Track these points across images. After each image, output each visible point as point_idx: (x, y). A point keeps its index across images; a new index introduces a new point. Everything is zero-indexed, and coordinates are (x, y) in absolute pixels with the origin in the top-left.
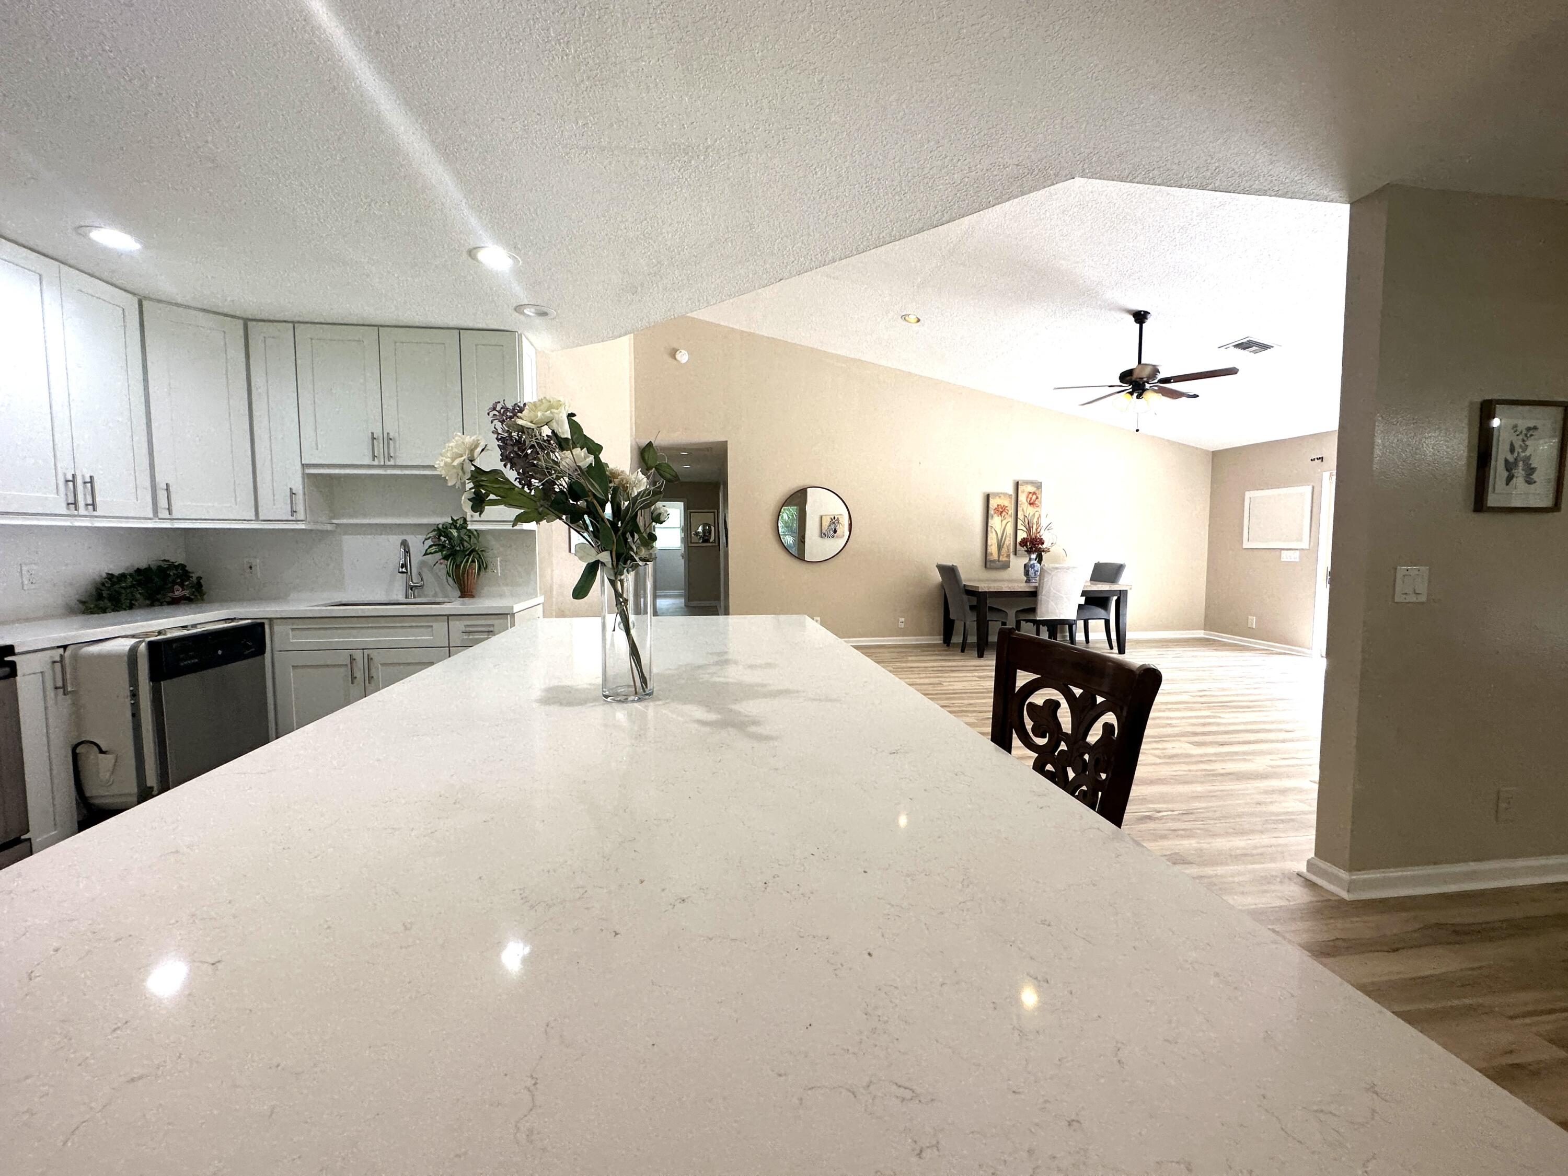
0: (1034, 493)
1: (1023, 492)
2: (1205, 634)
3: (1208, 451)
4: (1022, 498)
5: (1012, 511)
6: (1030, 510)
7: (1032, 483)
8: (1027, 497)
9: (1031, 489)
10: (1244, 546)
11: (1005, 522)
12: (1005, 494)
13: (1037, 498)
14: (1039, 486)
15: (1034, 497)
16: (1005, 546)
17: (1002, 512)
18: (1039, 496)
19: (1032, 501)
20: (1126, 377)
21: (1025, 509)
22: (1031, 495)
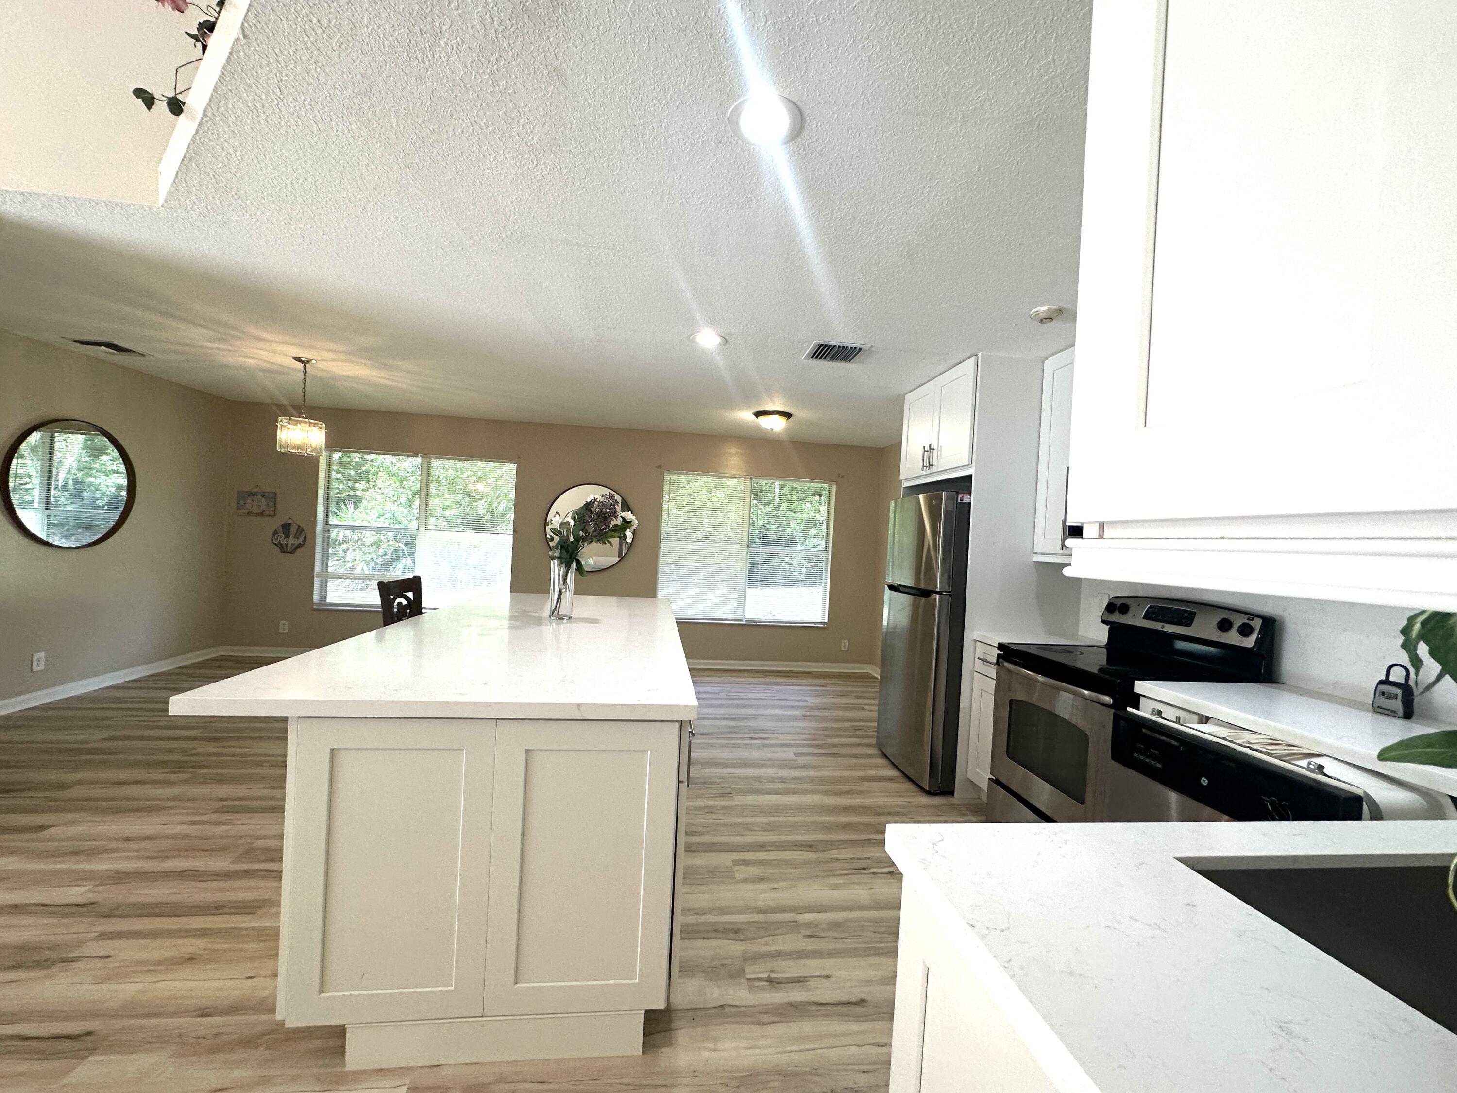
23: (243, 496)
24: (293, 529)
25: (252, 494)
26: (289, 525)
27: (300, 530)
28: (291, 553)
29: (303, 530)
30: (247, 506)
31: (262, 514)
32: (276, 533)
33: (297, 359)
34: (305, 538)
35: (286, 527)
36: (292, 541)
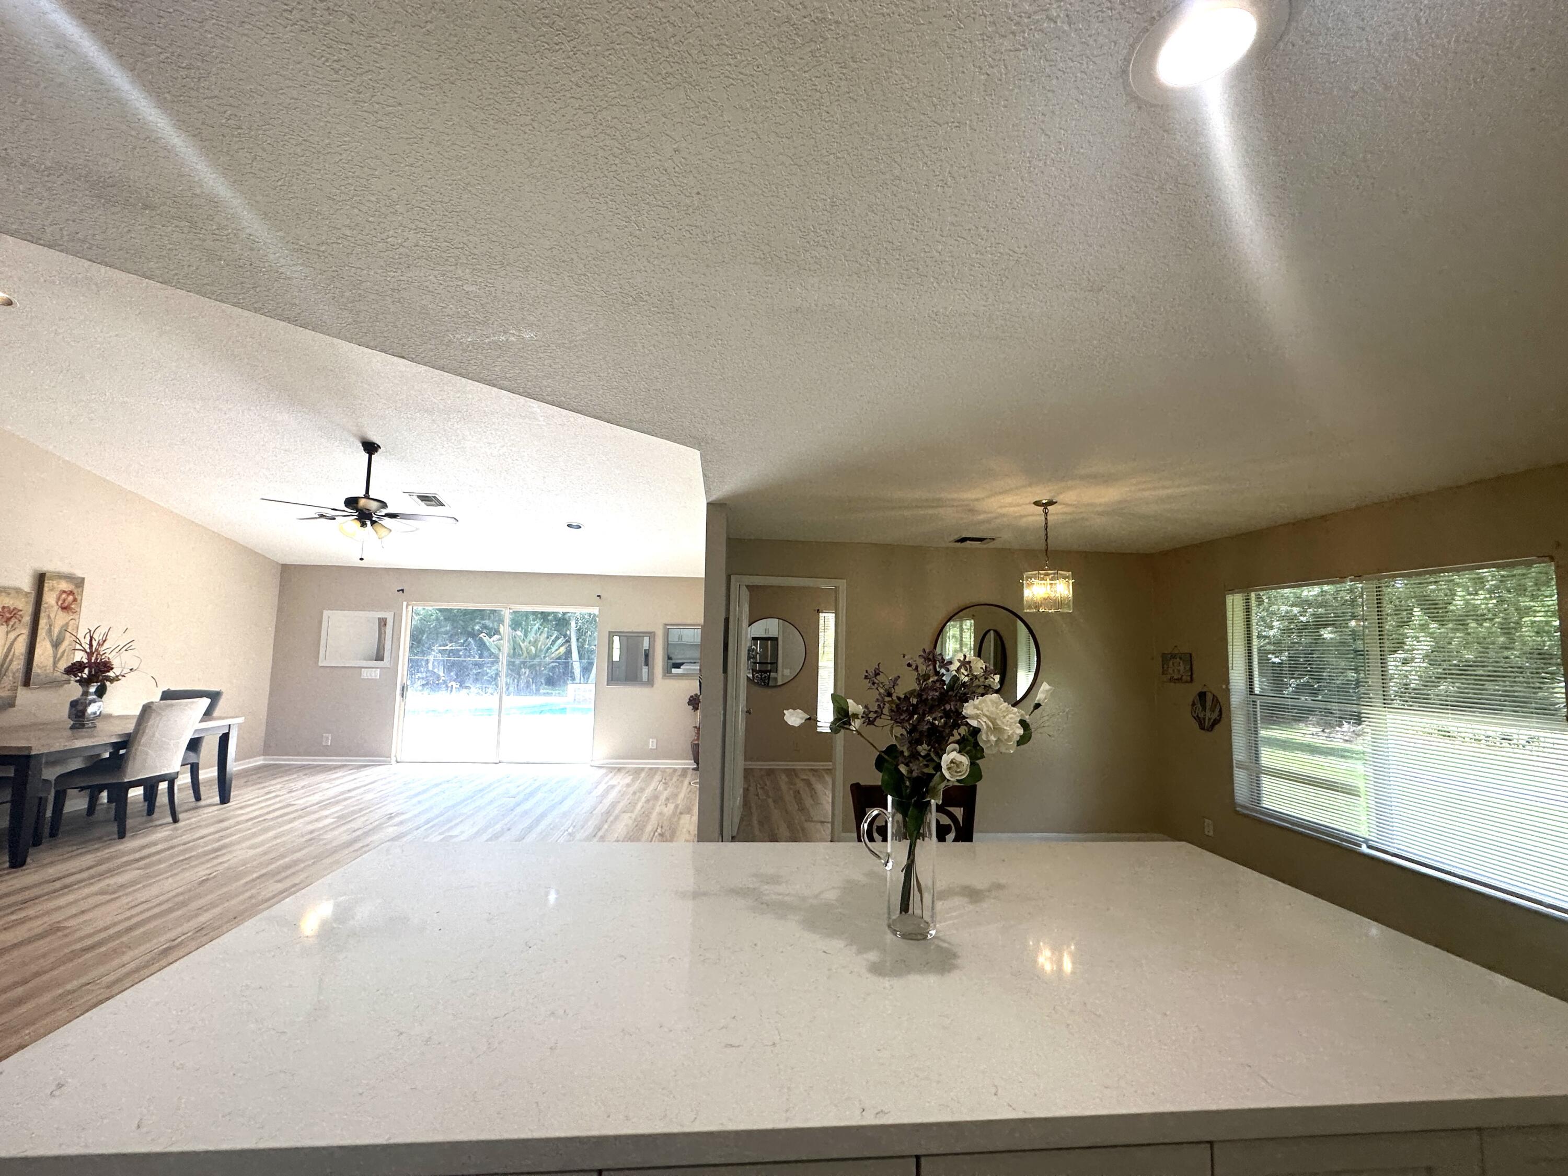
0: (71, 593)
1: (52, 589)
2: (265, 760)
3: (277, 563)
4: (50, 598)
5: (27, 619)
6: (61, 619)
7: (69, 578)
8: (58, 599)
9: (64, 585)
10: (320, 664)
11: (12, 636)
12: (18, 591)
13: (75, 600)
14: (79, 583)
15: (71, 598)
16: (10, 674)
17: (9, 619)
18: (79, 598)
19: (66, 605)
20: (351, 502)
21: (52, 616)
22: (64, 596)
23: (1167, 658)
24: (1209, 697)
25: (1173, 656)
26: (1205, 693)
27: (1215, 700)
28: (1208, 730)
29: (1218, 701)
30: (1170, 671)
31: (1179, 680)
32: (1193, 704)
33: (1037, 503)
34: (1220, 711)
35: (1202, 696)
36: (1208, 714)
